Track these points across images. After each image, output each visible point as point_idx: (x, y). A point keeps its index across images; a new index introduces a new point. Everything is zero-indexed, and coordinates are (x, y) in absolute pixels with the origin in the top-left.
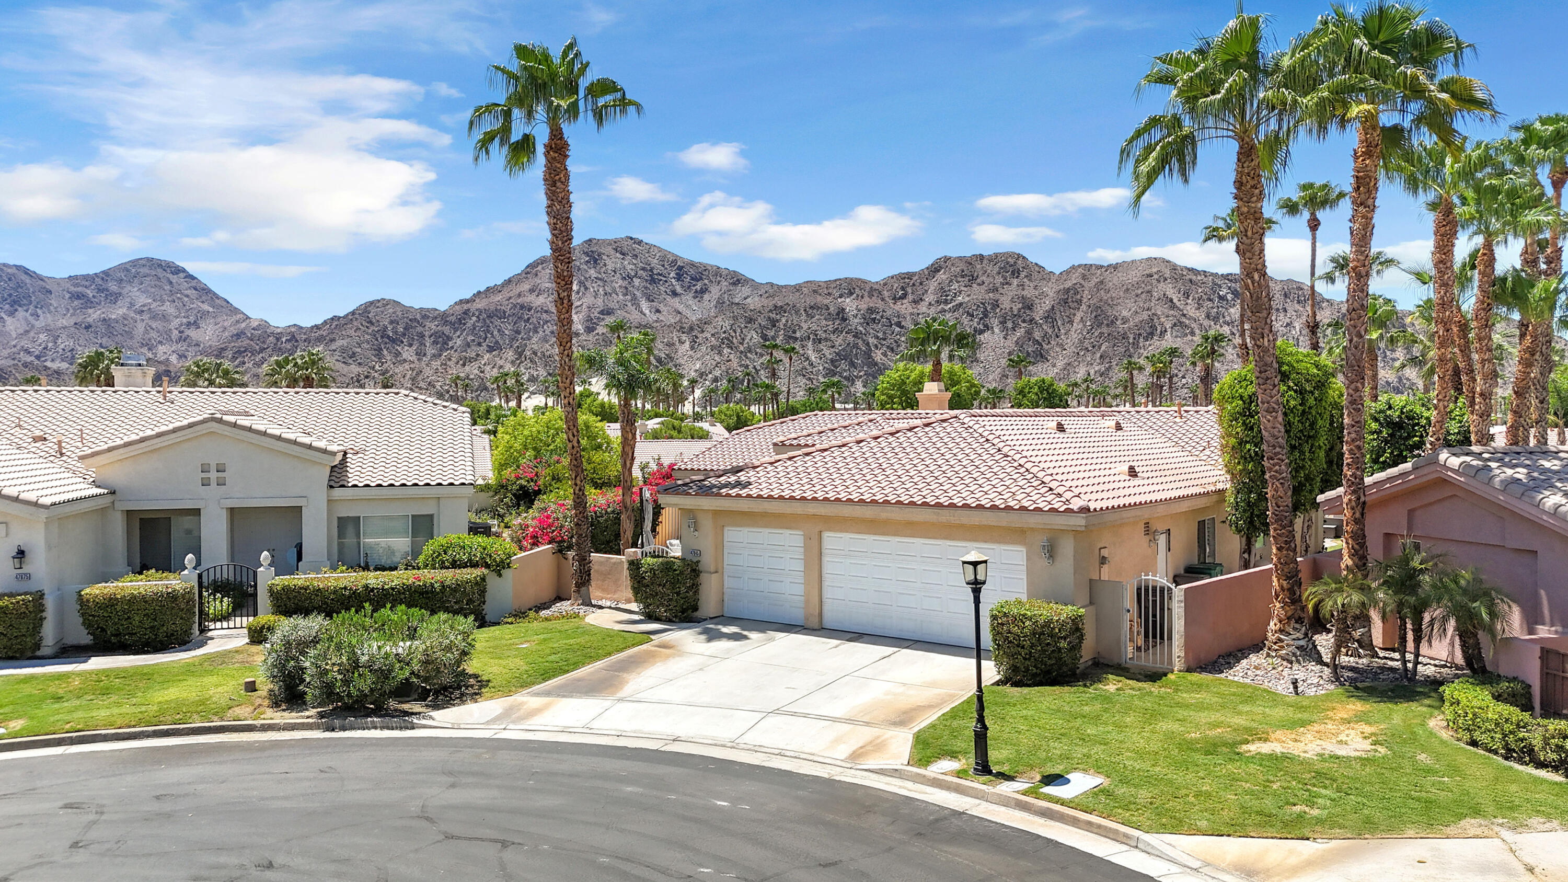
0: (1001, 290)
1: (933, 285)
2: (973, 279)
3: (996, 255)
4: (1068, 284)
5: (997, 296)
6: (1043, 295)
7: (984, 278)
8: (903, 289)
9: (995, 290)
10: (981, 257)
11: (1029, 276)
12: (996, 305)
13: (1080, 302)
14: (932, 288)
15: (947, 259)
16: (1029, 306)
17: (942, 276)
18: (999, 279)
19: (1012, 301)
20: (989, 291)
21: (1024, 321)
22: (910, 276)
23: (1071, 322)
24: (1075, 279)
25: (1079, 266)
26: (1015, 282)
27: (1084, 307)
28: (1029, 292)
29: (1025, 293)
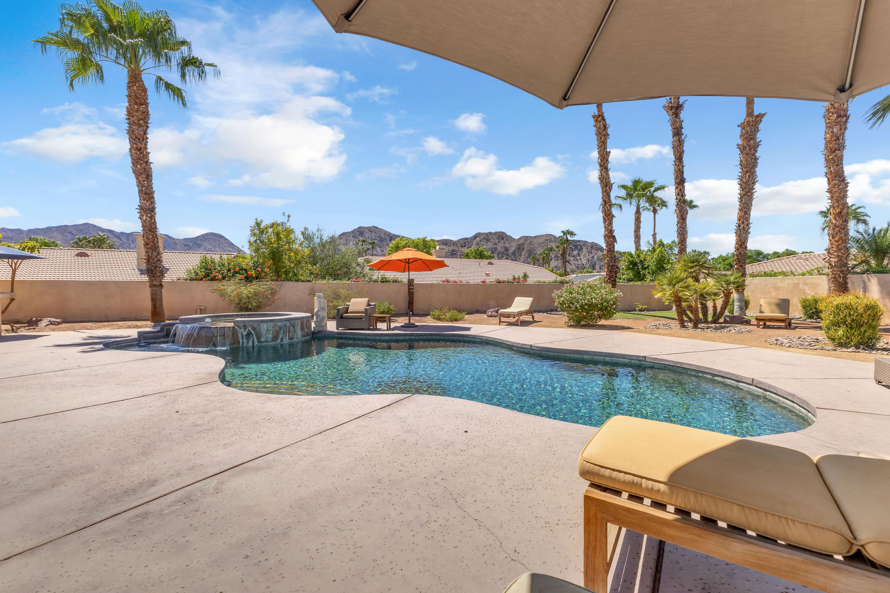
0: (498, 244)
1: (475, 242)
2: (488, 240)
3: (496, 232)
4: (520, 242)
5: (496, 246)
6: (511, 246)
7: (492, 240)
8: (464, 243)
9: (496, 244)
10: (491, 233)
11: (507, 240)
12: (496, 249)
13: (524, 249)
14: (474, 243)
15: (480, 233)
16: (507, 249)
17: (478, 239)
18: (497, 241)
19: (501, 248)
20: (494, 244)
21: (505, 255)
22: (467, 239)
23: (521, 255)
24: (522, 241)
25: (524, 236)
26: (502, 241)
27: (525, 250)
28: (507, 245)
29: (506, 245)
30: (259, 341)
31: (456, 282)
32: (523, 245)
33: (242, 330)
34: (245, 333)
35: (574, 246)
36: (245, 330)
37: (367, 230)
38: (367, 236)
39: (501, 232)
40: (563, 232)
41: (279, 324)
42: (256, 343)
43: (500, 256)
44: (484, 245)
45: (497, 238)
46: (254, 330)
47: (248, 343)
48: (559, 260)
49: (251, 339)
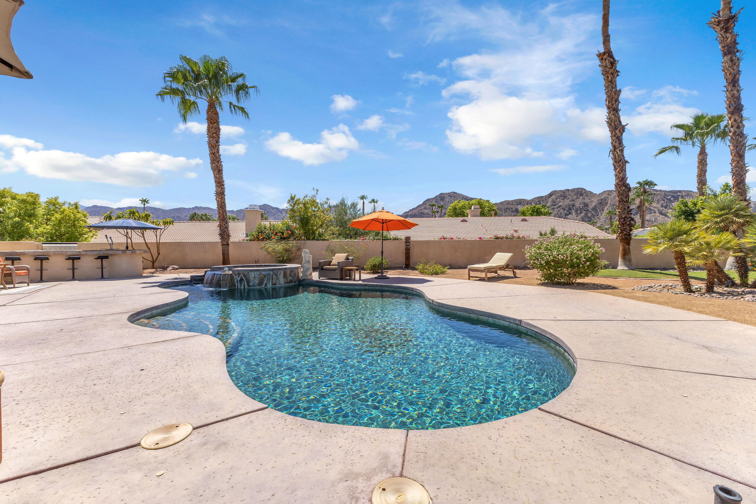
30: (249, 285)
31: (452, 239)
32: (605, 200)
33: (237, 277)
34: (239, 279)
35: (673, 196)
36: (239, 277)
37: (447, 196)
38: (447, 200)
39: (580, 189)
40: (639, 183)
41: (263, 273)
42: (246, 286)
43: (579, 212)
44: (560, 202)
45: (575, 195)
46: (245, 277)
47: (241, 286)
48: (652, 213)
49: (243, 284)
